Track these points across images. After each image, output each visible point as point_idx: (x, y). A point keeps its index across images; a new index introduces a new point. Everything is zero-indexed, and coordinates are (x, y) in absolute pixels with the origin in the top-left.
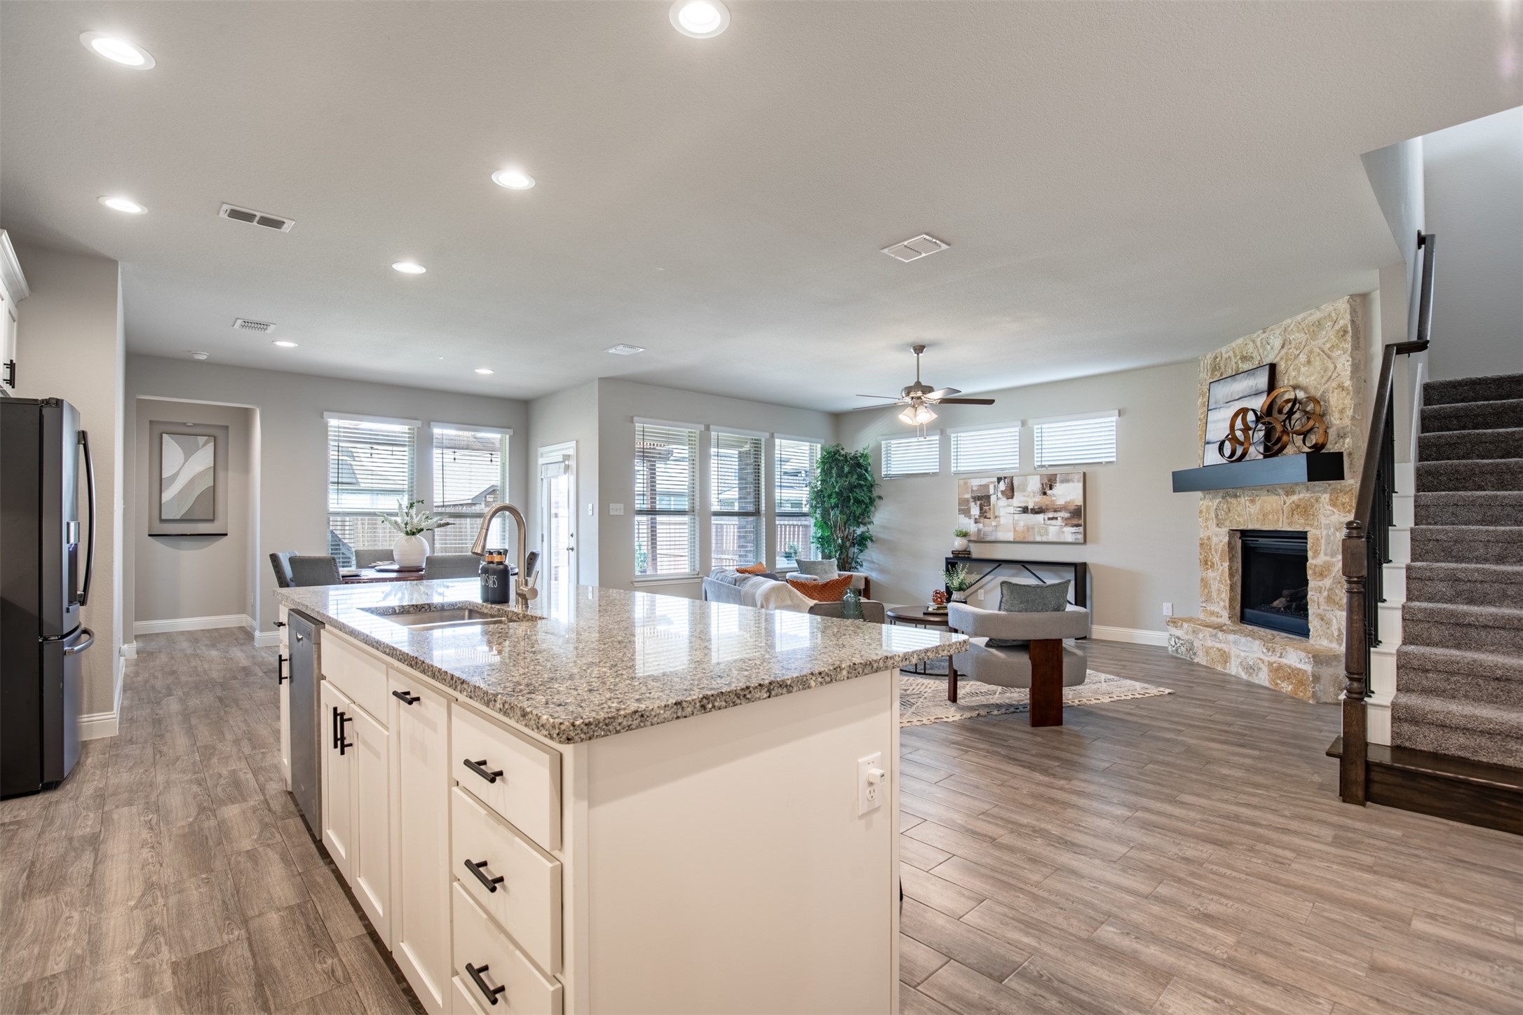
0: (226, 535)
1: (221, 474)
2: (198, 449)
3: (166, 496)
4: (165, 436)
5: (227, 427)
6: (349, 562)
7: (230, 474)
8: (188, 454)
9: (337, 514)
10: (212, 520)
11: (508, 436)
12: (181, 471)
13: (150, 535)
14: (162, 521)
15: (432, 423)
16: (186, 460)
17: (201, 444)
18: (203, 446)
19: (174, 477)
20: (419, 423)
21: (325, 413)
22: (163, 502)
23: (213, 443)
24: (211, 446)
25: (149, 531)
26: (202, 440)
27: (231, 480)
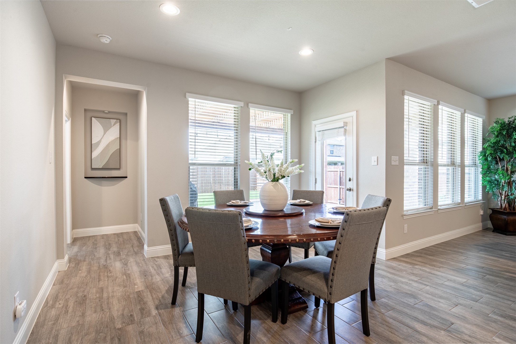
0: (126, 177)
1: (123, 142)
2: (111, 127)
3: (95, 154)
4: (93, 119)
5: (126, 114)
6: (196, 194)
7: (128, 141)
8: (106, 130)
9: (194, 164)
10: (119, 169)
11: (289, 115)
12: (102, 140)
13: (85, 178)
14: (93, 169)
15: (250, 104)
16: (105, 134)
17: (112, 124)
18: (114, 125)
19: (98, 143)
20: (242, 104)
21: (187, 94)
22: (92, 158)
23: (119, 124)
24: (118, 126)
25: (85, 175)
26: (113, 121)
27: (129, 144)
